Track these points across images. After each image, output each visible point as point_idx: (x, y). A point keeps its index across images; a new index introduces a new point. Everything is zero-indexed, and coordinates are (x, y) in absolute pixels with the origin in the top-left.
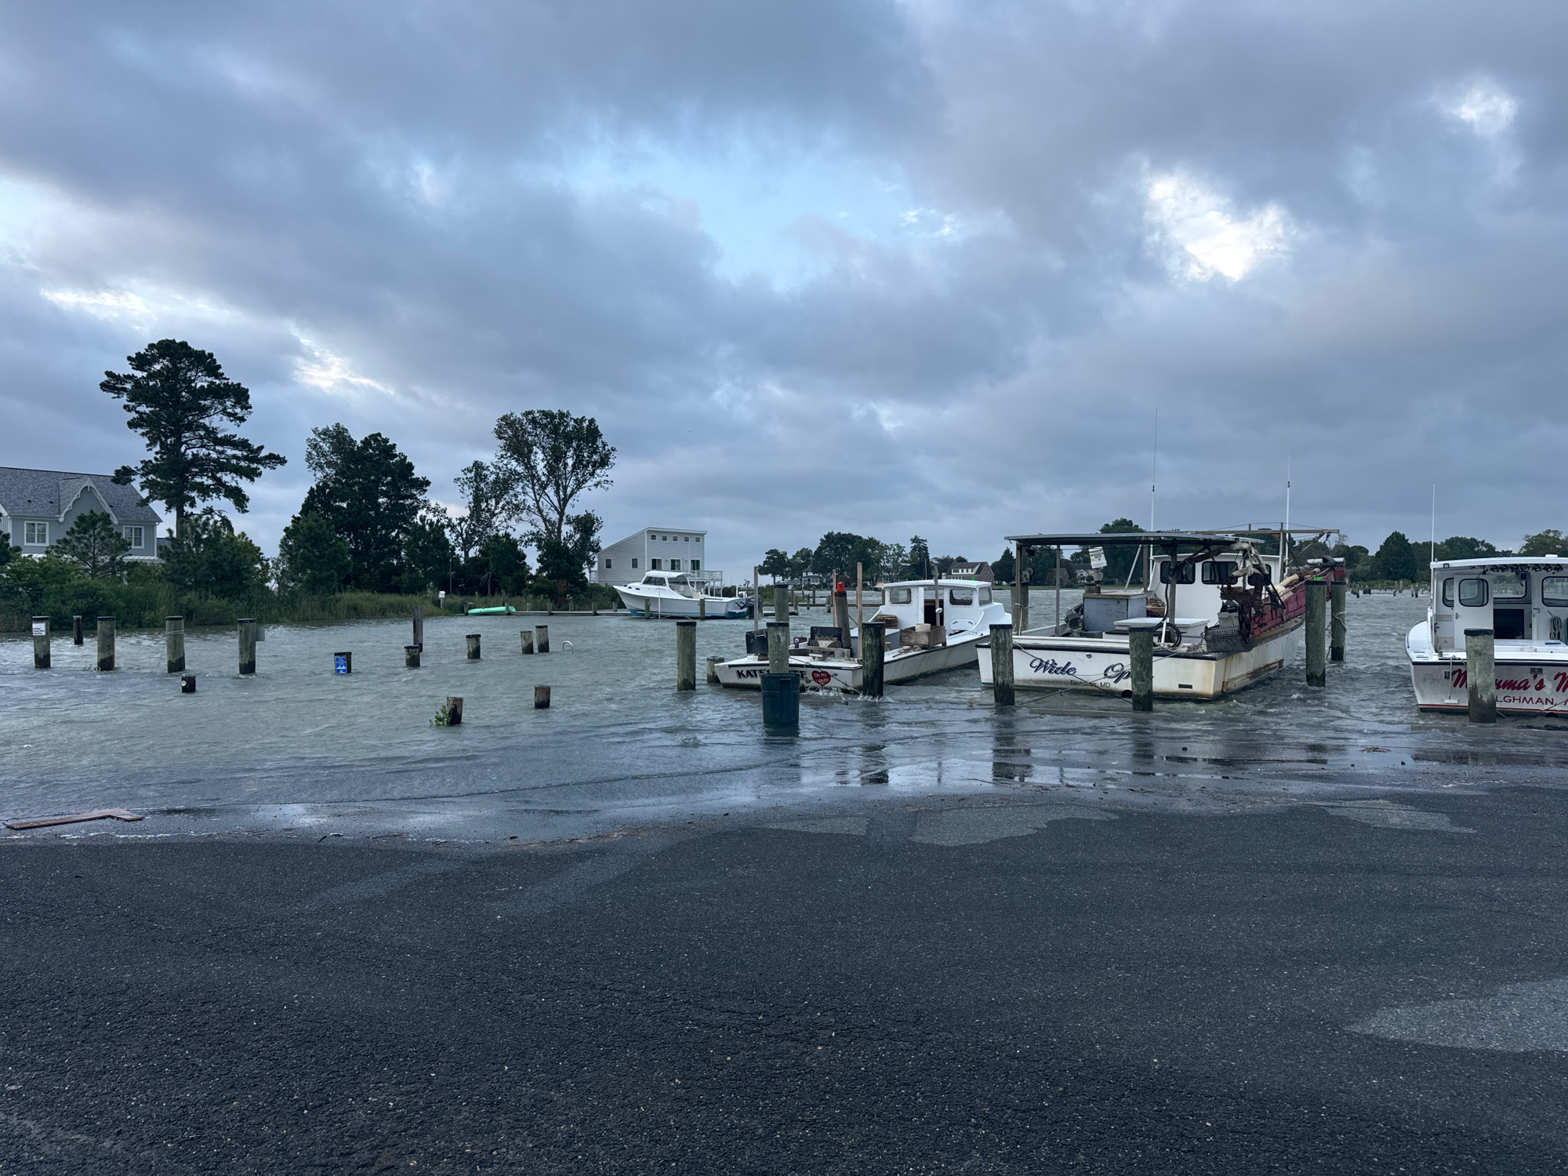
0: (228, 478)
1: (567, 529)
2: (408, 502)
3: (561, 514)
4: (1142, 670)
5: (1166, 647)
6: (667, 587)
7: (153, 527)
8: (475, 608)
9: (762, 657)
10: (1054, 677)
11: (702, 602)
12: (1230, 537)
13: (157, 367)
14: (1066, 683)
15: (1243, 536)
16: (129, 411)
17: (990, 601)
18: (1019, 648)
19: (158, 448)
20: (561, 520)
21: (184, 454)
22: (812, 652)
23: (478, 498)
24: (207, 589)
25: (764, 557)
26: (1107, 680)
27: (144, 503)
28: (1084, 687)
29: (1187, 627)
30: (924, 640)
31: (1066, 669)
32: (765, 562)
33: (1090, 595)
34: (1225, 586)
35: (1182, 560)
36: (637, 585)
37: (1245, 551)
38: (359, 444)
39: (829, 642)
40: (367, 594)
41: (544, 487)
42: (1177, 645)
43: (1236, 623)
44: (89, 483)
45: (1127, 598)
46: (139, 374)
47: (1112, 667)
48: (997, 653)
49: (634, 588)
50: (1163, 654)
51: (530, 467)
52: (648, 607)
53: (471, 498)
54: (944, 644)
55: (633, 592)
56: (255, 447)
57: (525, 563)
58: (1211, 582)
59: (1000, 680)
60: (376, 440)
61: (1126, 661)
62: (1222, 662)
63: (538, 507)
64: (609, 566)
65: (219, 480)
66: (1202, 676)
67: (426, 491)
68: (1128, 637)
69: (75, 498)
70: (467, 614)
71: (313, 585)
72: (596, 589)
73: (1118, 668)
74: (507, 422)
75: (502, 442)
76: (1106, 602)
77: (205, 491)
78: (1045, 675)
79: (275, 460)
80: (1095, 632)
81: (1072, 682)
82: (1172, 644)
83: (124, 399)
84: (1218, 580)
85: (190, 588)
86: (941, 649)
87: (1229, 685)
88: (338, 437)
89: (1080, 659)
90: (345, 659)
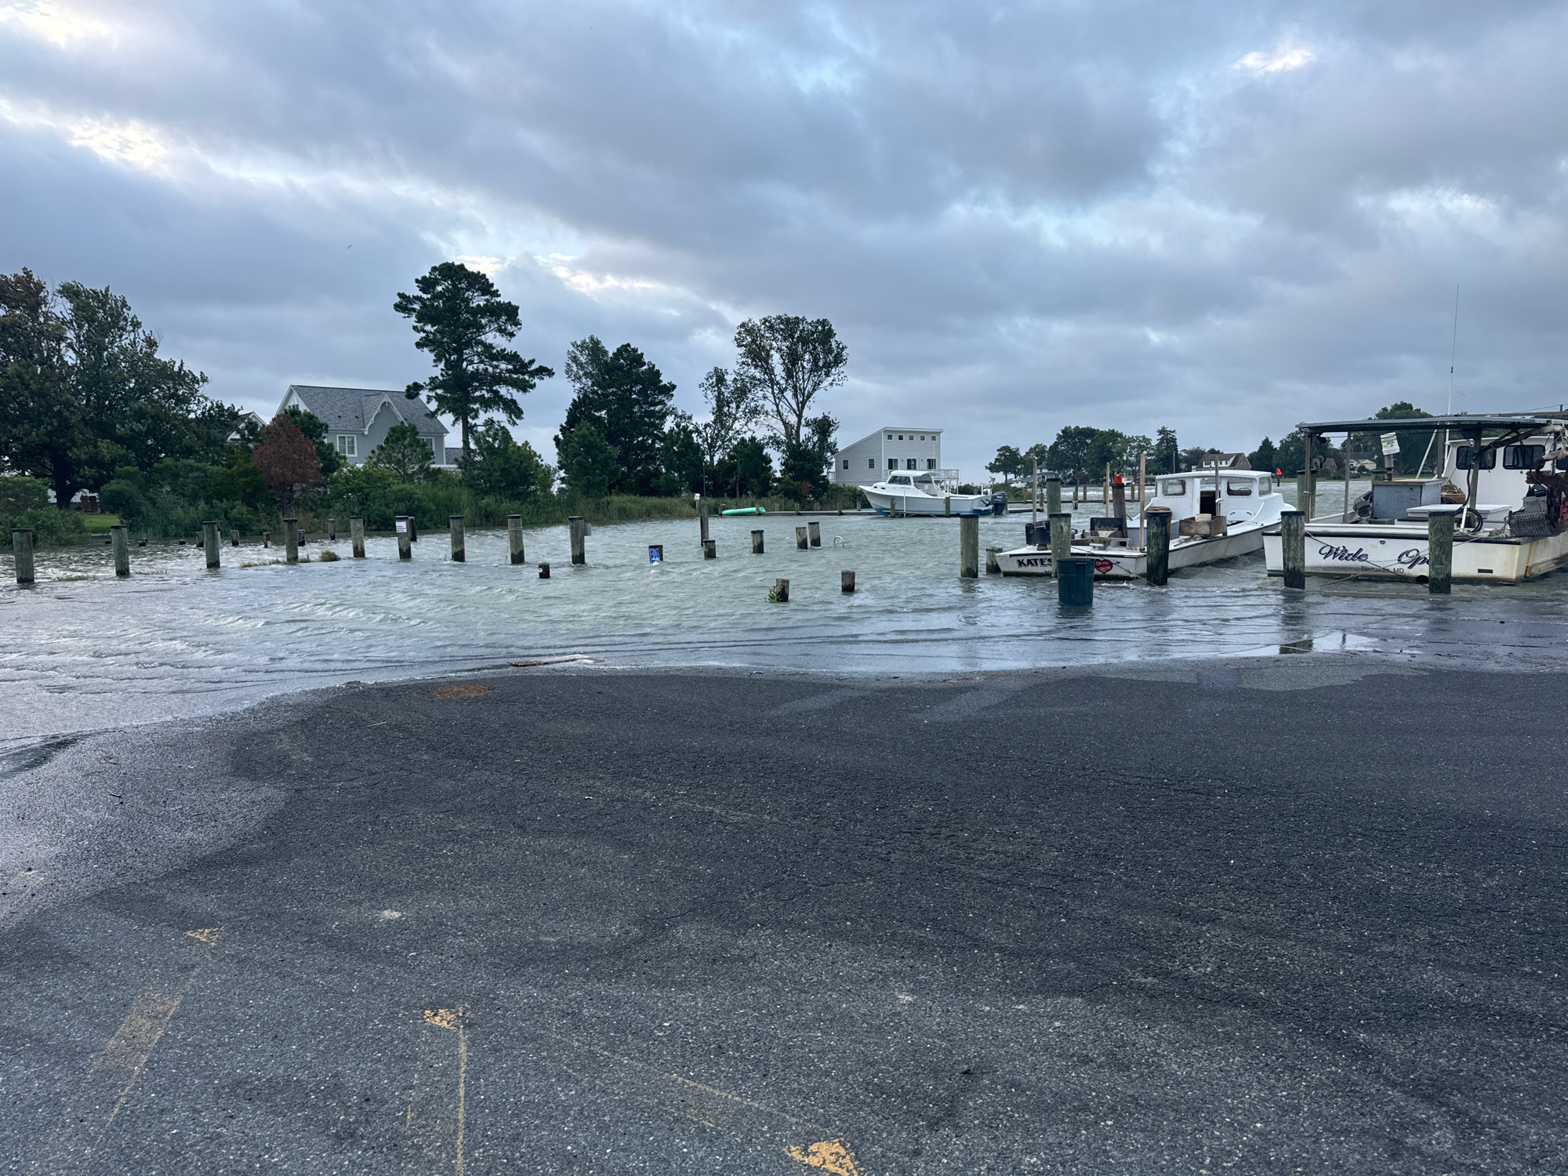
0: (504, 391)
1: (805, 432)
2: (658, 408)
3: (800, 416)
4: (1442, 554)
5: (1465, 532)
6: (912, 485)
7: (442, 437)
8: (727, 509)
9: (1042, 547)
10: (1344, 563)
11: (948, 500)
12: (1543, 421)
13: (439, 289)
14: (1357, 569)
15: (1553, 417)
16: (419, 332)
17: (1269, 492)
18: (1309, 536)
19: (442, 365)
20: (799, 423)
21: (465, 369)
22: (1093, 541)
23: (721, 402)
24: (500, 494)
25: (996, 455)
26: (1400, 566)
27: (433, 415)
28: (1376, 573)
29: (1487, 512)
30: (1206, 530)
31: (1358, 556)
32: (997, 460)
33: (1380, 482)
34: (1534, 470)
35: (1486, 444)
36: (883, 484)
37: (1557, 434)
38: (610, 355)
39: (1110, 532)
40: (633, 497)
41: (782, 391)
42: (1478, 530)
43: (1544, 507)
44: (386, 399)
45: (1421, 485)
46: (425, 296)
47: (1407, 553)
48: (1288, 539)
49: (881, 488)
50: (1463, 539)
51: (769, 370)
52: (893, 505)
53: (714, 403)
54: (1225, 534)
55: (879, 491)
56: (526, 361)
57: (771, 467)
58: (1514, 467)
59: (1291, 566)
60: (626, 351)
61: (1424, 547)
62: (1527, 546)
63: (778, 411)
64: (846, 467)
65: (497, 393)
66: (1504, 561)
67: (672, 395)
68: (1427, 523)
69: (376, 412)
70: (721, 515)
71: (589, 489)
72: (838, 490)
73: (1414, 553)
74: (747, 328)
75: (742, 350)
76: (1398, 489)
77: (487, 404)
78: (1332, 562)
79: (544, 371)
80: (1386, 520)
81: (1364, 569)
82: (1472, 529)
83: (413, 318)
84: (1521, 465)
85: (486, 493)
86: (1221, 539)
87: (1533, 570)
88: (594, 349)
89: (1372, 546)
90: (657, 551)
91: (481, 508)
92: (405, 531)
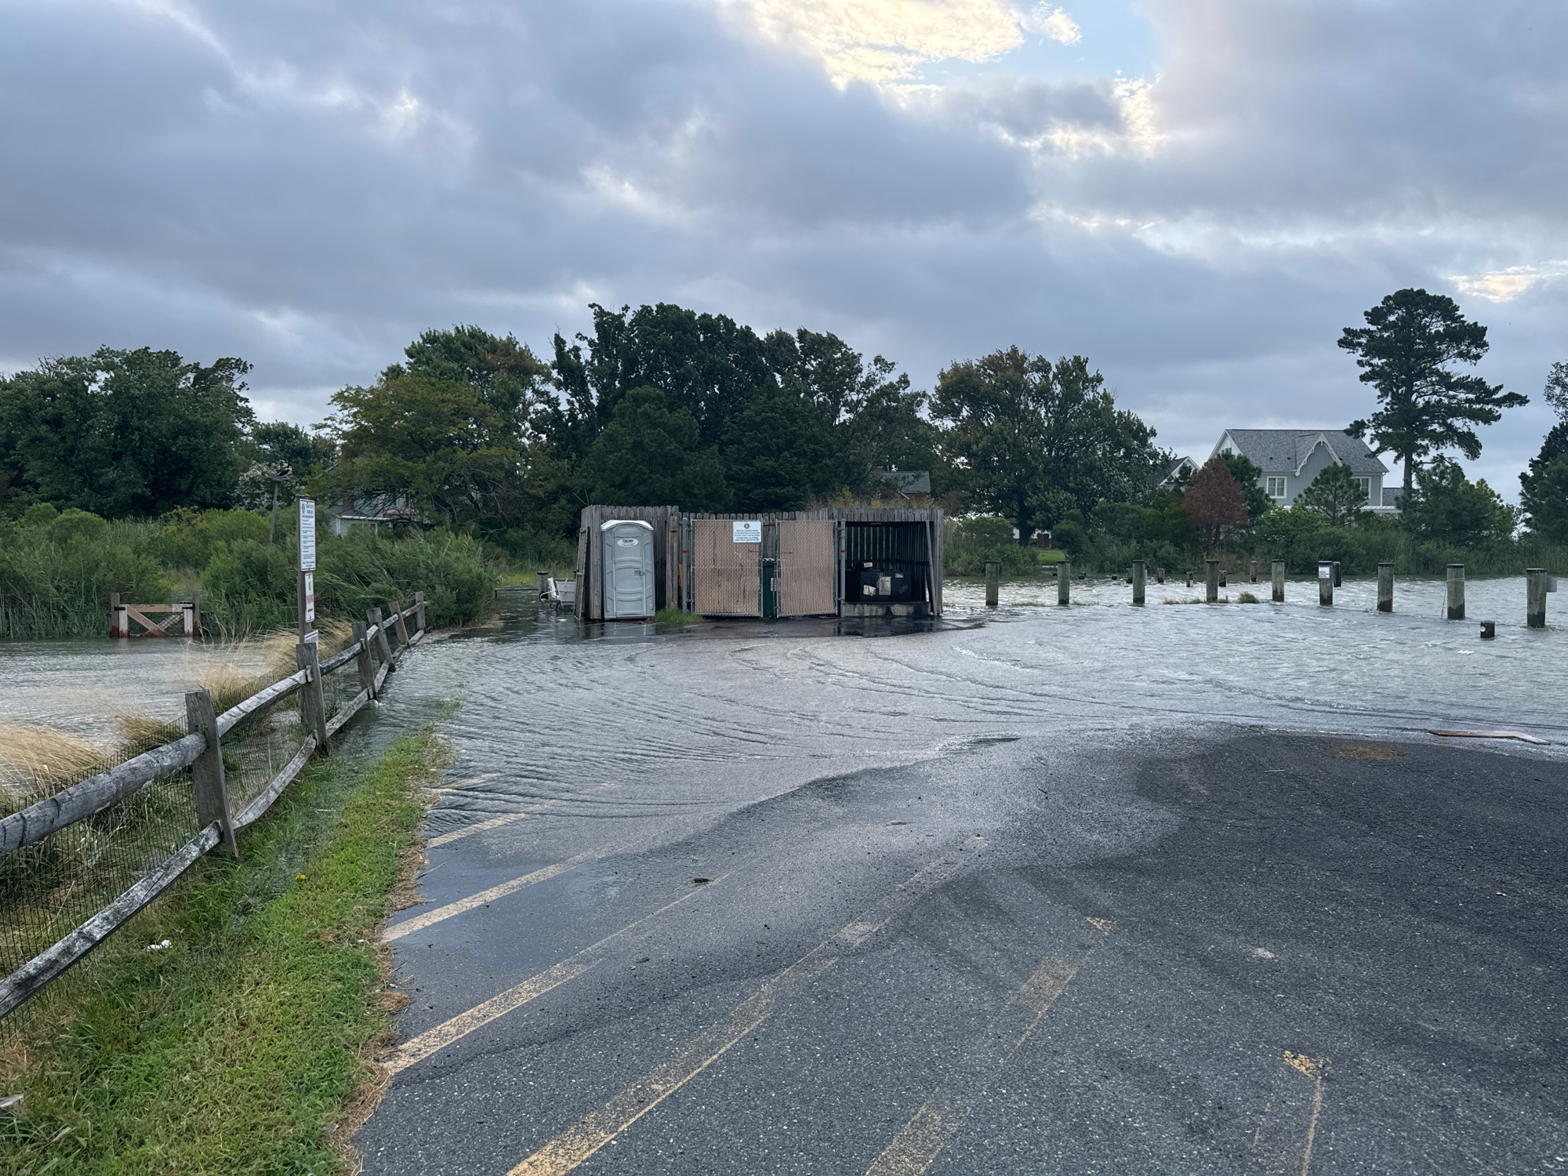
0: (1459, 423)
7: (1379, 477)
13: (1392, 318)
16: (1364, 366)
19: (1389, 399)
21: (1415, 403)
27: (1374, 454)
44: (1322, 438)
46: (1373, 328)
56: (1492, 387)
65: (1450, 427)
69: (1310, 453)
71: (1561, 535)
77: (1438, 439)
79: (1514, 399)
83: (1358, 354)
85: (1427, 537)
91: (1418, 554)
92: (1328, 576)
